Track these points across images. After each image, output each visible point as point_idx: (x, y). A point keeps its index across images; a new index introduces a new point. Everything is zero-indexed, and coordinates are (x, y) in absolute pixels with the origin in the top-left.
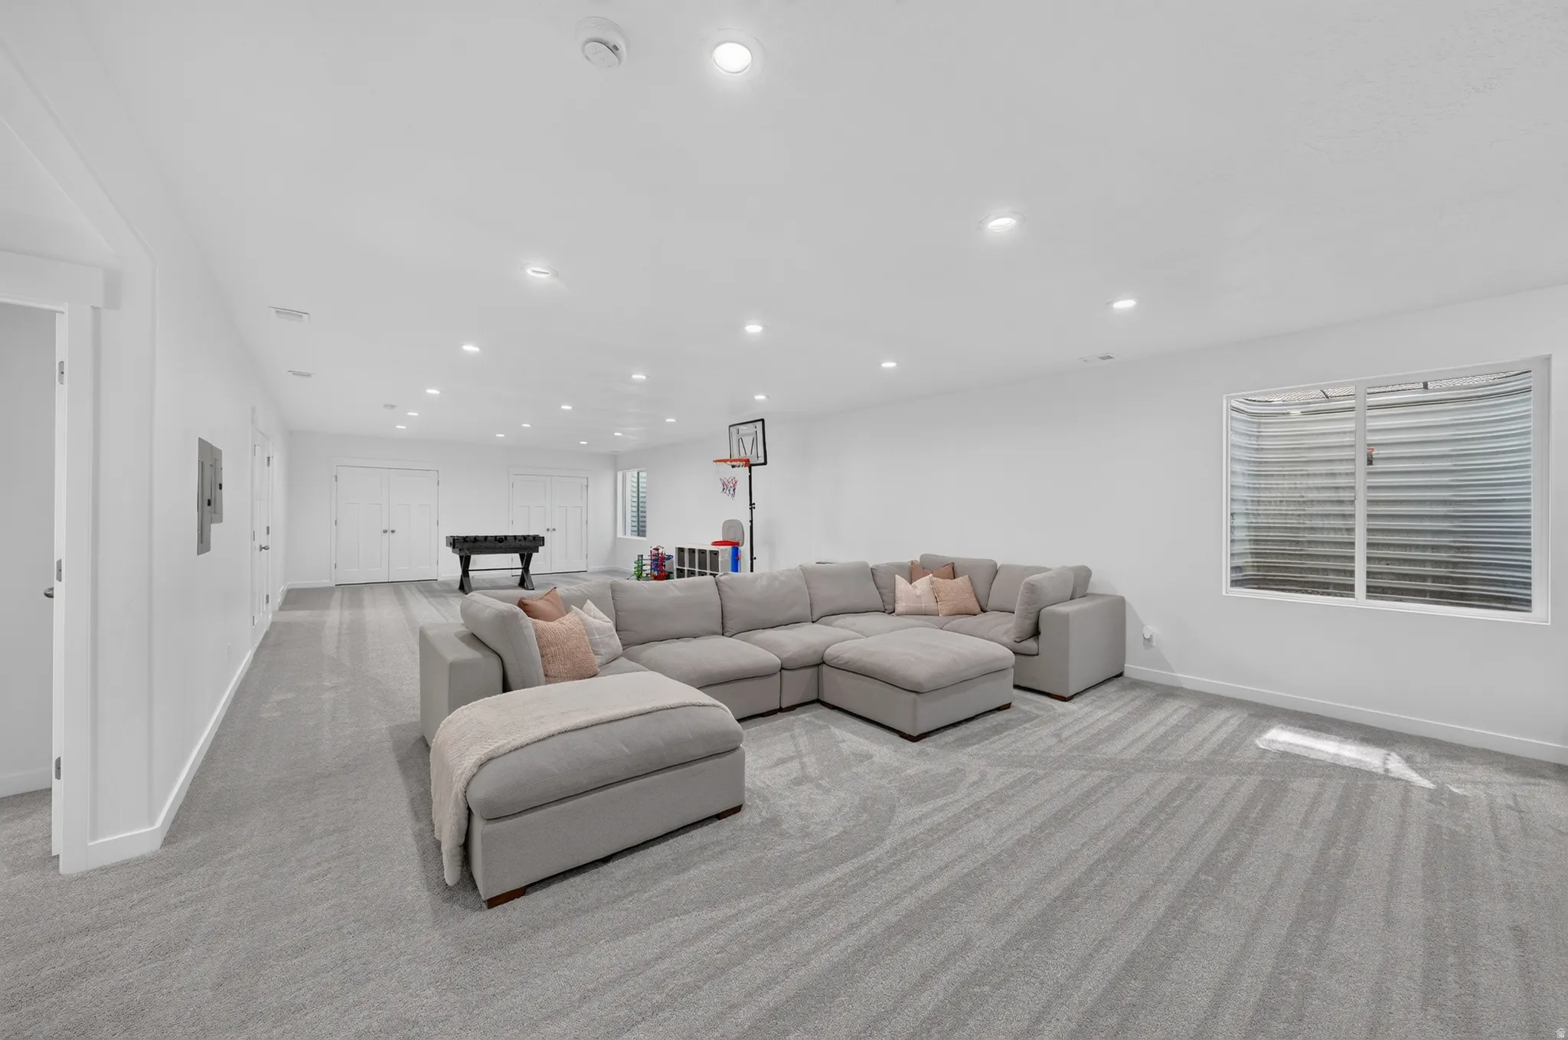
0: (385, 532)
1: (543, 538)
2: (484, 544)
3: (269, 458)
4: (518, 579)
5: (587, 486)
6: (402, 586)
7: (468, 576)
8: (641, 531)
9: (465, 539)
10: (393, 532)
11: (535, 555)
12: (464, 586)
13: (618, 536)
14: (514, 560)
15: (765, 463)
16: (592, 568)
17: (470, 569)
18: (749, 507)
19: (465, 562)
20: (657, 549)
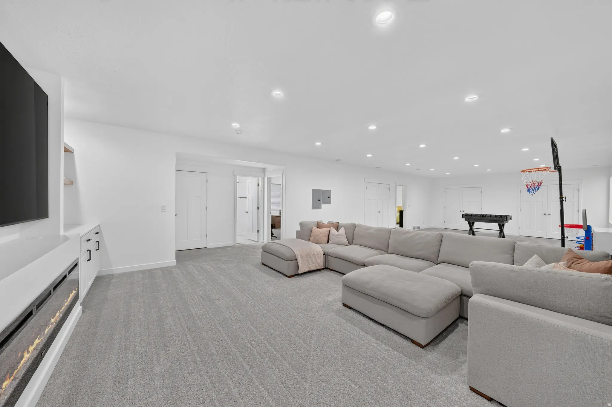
4: (498, 234)
5: (579, 189)
7: (473, 230)
9: (471, 215)
10: (463, 211)
11: (506, 224)
17: (473, 227)
19: (471, 225)
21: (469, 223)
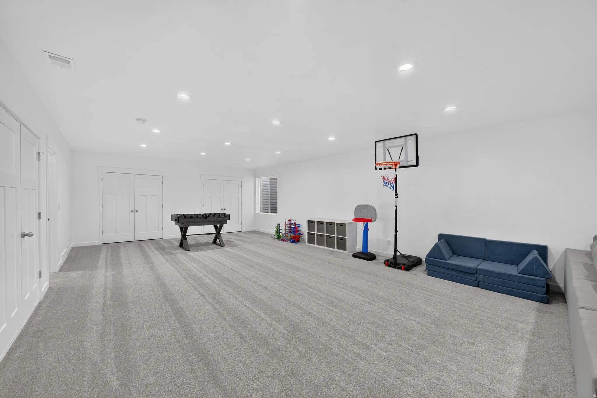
0: (132, 211)
1: (230, 215)
2: (195, 220)
3: (39, 154)
4: (212, 240)
5: (241, 186)
6: (143, 244)
7: (186, 239)
8: (274, 210)
9: (184, 216)
10: (137, 211)
11: (224, 225)
12: (183, 244)
13: (257, 213)
14: (211, 229)
15: (417, 165)
16: (244, 230)
17: (187, 234)
18: (394, 196)
19: (184, 230)
20: (290, 221)
21: (181, 229)
